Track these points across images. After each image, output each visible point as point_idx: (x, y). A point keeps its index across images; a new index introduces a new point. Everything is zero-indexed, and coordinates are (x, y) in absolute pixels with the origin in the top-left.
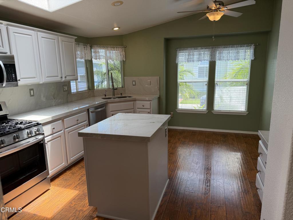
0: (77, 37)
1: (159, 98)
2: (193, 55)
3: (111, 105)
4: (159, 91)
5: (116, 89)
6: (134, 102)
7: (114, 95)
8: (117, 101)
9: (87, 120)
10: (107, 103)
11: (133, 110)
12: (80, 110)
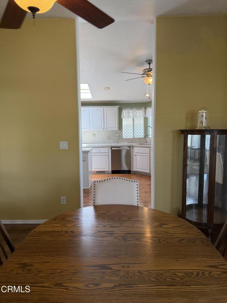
0: (119, 106)
3: (135, 148)
9: (108, 153)
10: (133, 147)
11: (149, 155)
12: (103, 146)
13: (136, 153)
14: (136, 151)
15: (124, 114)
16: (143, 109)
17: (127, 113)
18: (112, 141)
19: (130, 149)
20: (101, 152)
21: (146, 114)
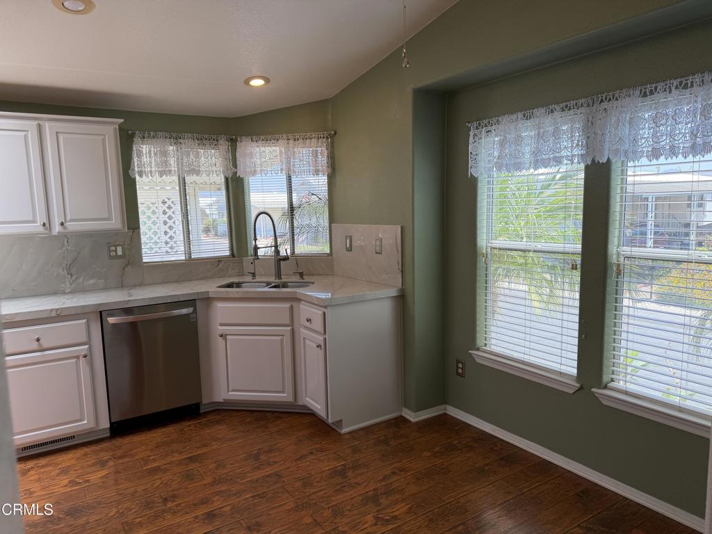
0: (123, 120)
1: (402, 301)
2: (519, 140)
3: (220, 305)
4: (402, 276)
5: (286, 258)
6: (295, 304)
7: (279, 275)
8: (237, 296)
9: (88, 343)
10: (208, 300)
11: (289, 328)
12: (54, 314)
13: (221, 325)
14: (224, 315)
15: (145, 159)
16: (224, 145)
17: (155, 154)
18: (92, 281)
19: (195, 311)
20: (45, 344)
21: (235, 166)
